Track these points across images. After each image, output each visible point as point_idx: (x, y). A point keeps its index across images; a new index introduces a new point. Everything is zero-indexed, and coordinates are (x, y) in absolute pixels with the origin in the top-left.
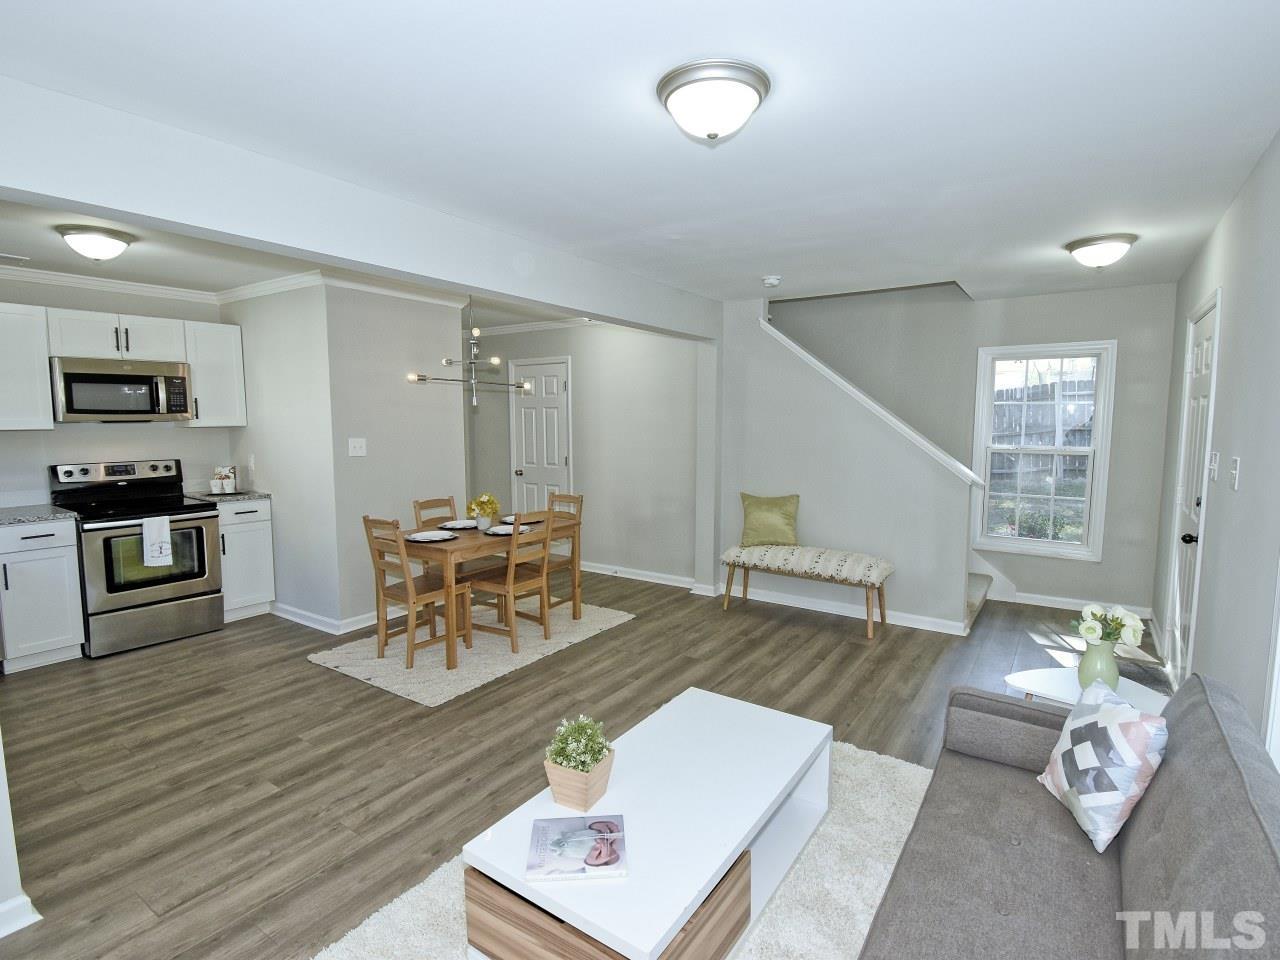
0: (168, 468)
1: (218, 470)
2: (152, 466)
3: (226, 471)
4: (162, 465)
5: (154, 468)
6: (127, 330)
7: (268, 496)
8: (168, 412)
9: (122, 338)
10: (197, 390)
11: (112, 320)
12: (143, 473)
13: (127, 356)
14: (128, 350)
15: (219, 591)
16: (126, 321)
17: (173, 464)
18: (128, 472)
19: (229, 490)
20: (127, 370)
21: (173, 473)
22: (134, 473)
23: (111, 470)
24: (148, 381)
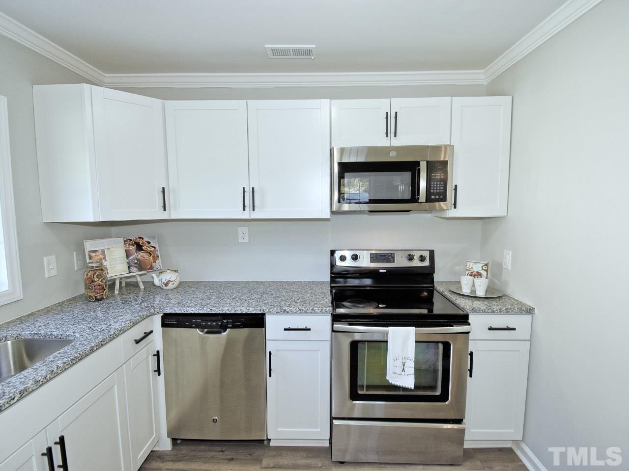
0: (422, 259)
1: (470, 265)
2: (409, 255)
3: (478, 268)
4: (417, 255)
5: (411, 258)
6: (396, 113)
7: (530, 311)
8: (426, 202)
9: (391, 123)
10: (458, 176)
11: (383, 105)
12: (401, 262)
13: (396, 142)
14: (395, 136)
15: (459, 421)
16: (397, 104)
17: (427, 254)
18: (388, 261)
19: (480, 292)
20: (393, 157)
21: (427, 263)
22: (394, 262)
23: (375, 257)
24: (412, 167)
